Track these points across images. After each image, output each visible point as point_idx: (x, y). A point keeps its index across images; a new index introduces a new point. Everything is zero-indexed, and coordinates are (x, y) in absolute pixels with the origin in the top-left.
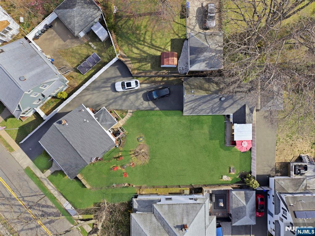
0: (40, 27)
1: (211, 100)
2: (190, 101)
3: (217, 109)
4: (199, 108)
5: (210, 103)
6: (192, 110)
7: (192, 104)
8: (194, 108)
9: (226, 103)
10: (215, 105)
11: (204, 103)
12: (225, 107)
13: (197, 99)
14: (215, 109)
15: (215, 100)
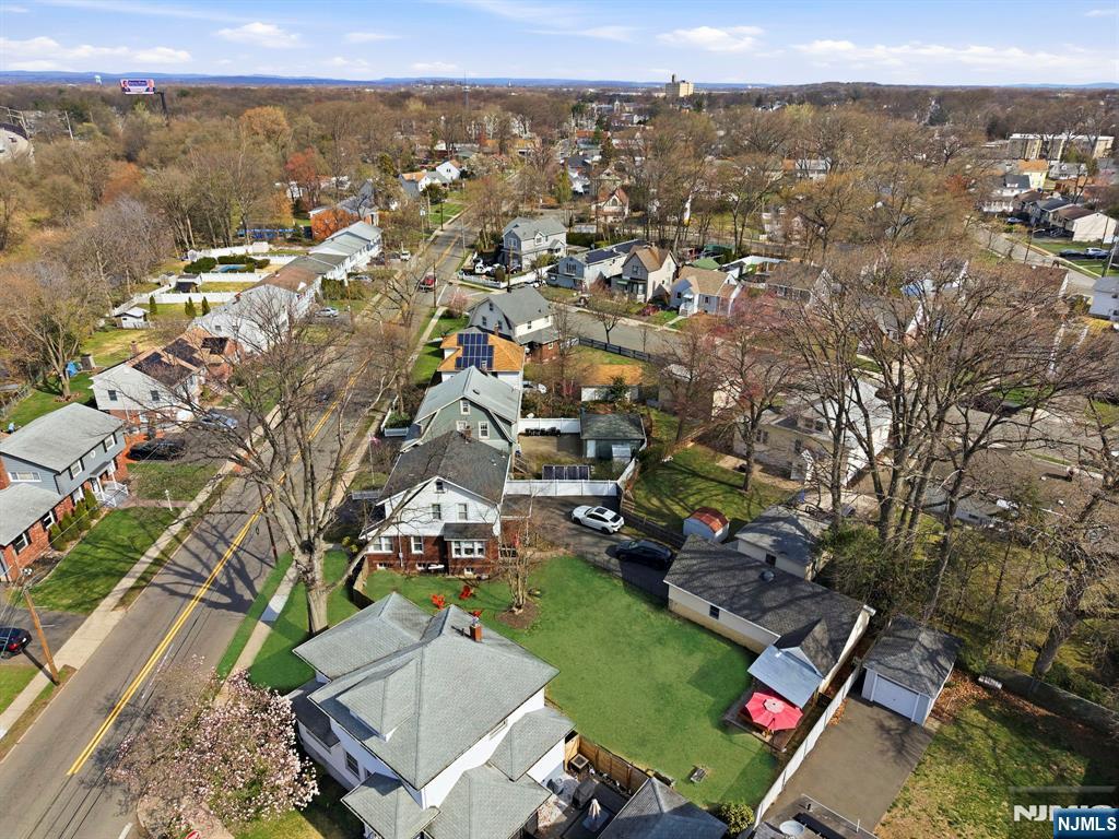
0: (546, 424)
1: (741, 570)
2: (695, 552)
3: (746, 601)
4: (705, 579)
5: (734, 577)
6: (685, 576)
7: (695, 562)
8: (693, 573)
9: (773, 593)
10: (745, 589)
11: (722, 569)
12: (768, 605)
13: (710, 552)
14: (739, 601)
15: (749, 572)
